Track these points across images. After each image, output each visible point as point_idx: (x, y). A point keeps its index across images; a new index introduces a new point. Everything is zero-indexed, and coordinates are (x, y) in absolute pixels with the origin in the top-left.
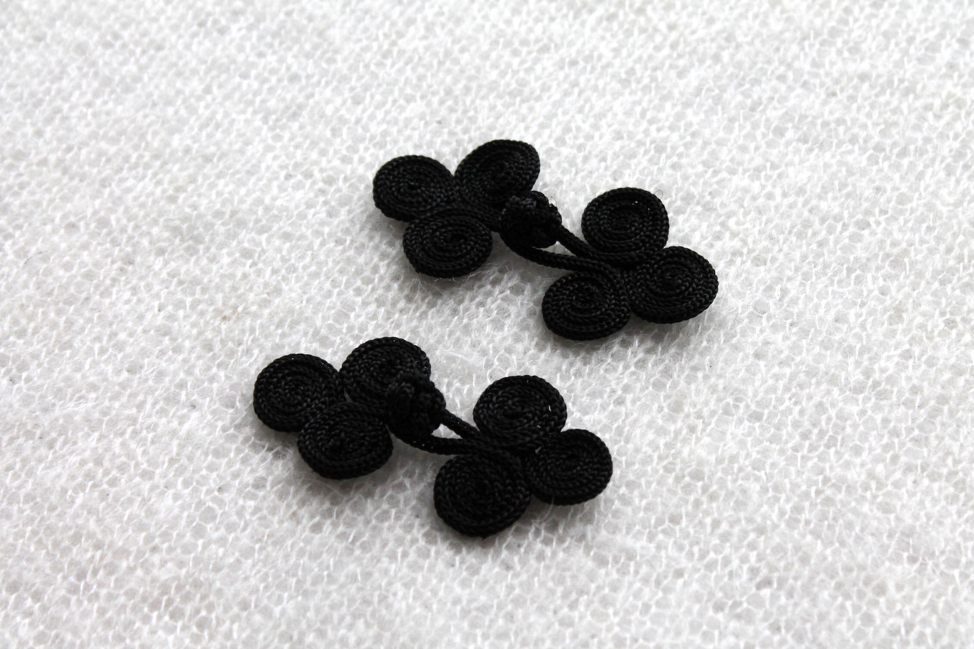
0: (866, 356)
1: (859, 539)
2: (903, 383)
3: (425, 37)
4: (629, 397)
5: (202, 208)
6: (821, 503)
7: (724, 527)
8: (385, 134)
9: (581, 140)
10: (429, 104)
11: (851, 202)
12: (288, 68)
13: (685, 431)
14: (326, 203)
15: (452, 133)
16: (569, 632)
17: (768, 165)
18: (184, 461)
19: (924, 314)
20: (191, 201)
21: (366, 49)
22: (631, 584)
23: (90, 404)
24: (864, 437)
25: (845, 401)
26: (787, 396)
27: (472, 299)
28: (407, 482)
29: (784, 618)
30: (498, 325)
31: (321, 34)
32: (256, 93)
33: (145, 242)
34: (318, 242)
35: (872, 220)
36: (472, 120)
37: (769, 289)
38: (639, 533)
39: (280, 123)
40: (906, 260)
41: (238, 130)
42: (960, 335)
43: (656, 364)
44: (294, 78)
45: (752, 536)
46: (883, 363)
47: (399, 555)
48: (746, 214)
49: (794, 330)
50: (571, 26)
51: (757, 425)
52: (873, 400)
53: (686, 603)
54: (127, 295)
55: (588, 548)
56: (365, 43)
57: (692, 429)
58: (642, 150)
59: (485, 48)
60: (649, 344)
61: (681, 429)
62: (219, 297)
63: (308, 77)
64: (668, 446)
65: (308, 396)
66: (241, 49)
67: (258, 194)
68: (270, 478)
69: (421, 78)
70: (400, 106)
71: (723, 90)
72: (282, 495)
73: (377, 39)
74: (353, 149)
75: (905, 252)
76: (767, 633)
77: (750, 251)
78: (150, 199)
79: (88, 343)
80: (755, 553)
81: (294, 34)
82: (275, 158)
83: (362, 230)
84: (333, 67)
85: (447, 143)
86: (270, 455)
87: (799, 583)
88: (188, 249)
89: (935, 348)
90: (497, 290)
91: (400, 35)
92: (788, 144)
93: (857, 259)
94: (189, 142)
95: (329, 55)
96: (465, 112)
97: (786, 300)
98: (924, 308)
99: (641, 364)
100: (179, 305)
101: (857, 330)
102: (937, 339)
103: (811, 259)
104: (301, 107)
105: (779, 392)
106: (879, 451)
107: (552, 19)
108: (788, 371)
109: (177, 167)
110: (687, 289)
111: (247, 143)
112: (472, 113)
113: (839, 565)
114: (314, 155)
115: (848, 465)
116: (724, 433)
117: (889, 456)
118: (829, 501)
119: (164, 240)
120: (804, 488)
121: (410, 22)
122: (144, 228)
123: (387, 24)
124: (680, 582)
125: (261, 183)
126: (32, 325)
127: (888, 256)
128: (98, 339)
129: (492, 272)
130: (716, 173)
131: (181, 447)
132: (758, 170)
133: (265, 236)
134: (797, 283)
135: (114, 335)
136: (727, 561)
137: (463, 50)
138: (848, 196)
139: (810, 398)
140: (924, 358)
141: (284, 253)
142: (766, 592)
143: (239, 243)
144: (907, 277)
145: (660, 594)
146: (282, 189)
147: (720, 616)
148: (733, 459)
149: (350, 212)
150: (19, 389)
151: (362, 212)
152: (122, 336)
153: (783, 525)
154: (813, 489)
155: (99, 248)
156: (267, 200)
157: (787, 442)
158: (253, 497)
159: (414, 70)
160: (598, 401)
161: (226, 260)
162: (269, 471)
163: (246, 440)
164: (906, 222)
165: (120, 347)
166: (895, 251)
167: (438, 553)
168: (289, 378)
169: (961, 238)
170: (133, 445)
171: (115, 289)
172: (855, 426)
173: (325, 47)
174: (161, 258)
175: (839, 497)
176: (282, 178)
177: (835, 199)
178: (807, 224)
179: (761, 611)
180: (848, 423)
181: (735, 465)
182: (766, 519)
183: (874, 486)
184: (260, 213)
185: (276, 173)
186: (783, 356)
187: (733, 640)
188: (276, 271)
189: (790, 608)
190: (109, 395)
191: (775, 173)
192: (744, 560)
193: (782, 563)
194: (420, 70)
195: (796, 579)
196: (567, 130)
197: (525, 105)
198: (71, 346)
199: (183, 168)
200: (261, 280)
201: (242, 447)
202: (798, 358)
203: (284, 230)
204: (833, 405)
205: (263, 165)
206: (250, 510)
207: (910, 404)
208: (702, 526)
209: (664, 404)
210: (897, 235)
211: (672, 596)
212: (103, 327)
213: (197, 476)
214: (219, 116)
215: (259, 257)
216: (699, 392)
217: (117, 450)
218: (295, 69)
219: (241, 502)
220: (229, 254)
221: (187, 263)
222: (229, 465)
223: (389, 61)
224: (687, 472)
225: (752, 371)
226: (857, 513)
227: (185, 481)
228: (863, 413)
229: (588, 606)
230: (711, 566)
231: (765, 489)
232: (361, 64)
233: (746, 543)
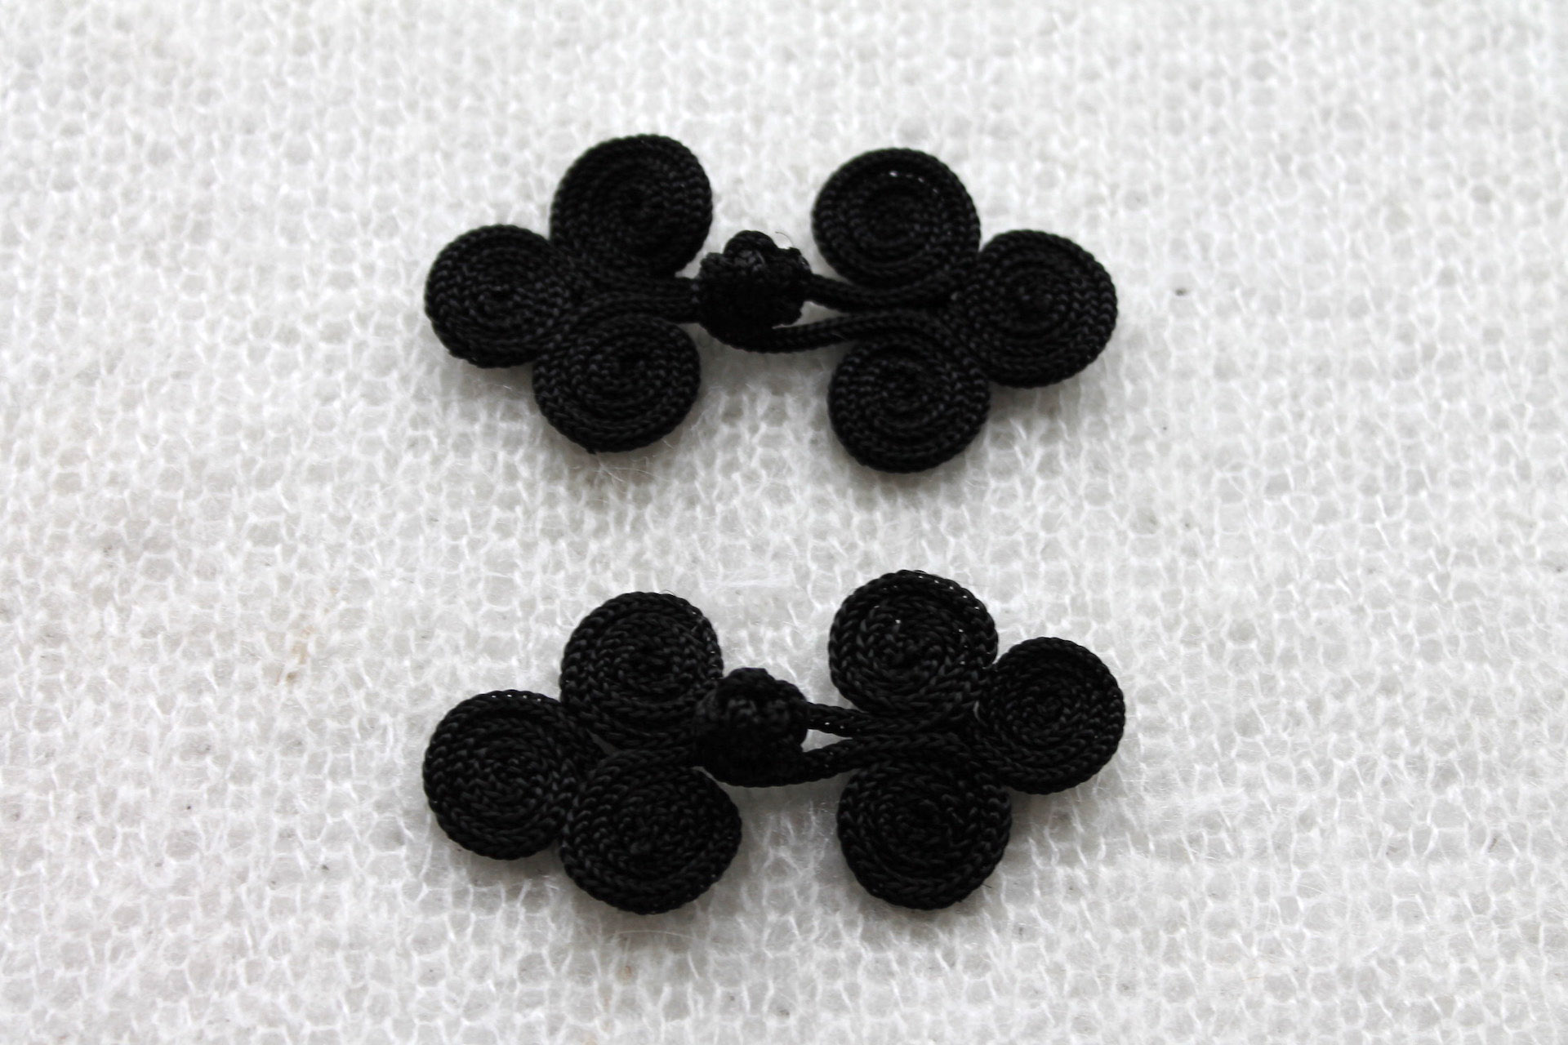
0: (1389, 307)
1: (1544, 637)
2: (1466, 331)
4: (1062, 535)
5: (135, 479)
6: (1458, 598)
7: (1331, 706)
8: (383, 203)
9: (731, 90)
10: (430, 116)
11: (1222, 36)
12: (139, 140)
13: (1182, 562)
14: (352, 379)
15: (503, 160)
16: (1190, 1004)
17: (1057, 17)
18: (375, 987)
19: (1437, 196)
20: (104, 477)
21: (260, 49)
22: (1242, 874)
23: (141, 954)
24: (1459, 454)
25: (1401, 400)
26: (1305, 426)
27: (709, 464)
28: (785, 854)
29: (1503, 825)
30: (779, 495)
31: (159, 51)
32: (106, 211)
33: (64, 588)
34: (379, 459)
35: (1270, 56)
36: (523, 118)
37: (1178, 246)
38: (1207, 778)
39: (182, 255)
40: (1359, 108)
41: (113, 298)
42: (1507, 210)
43: (1072, 455)
44: (159, 156)
45: (1382, 703)
46: (1421, 309)
47: (845, 997)
48: (1069, 120)
49: (1255, 304)
51: (1285, 499)
52: (1438, 379)
53: (1346, 870)
54: (88, 706)
55: (1140, 842)
56: (249, 37)
57: (1191, 552)
58: (838, 68)
60: (1042, 425)
61: (1174, 560)
62: (260, 638)
63: (185, 143)
64: (1172, 598)
65: (535, 772)
66: (29, 135)
67: (220, 409)
68: (545, 951)
69: (389, 71)
70: (382, 141)
72: (584, 973)
73: (267, 21)
74: (343, 255)
75: (1352, 95)
76: (1493, 863)
77: (1114, 188)
78: (26, 499)
79: (70, 834)
80: (1401, 731)
81: (111, 66)
82: (212, 327)
83: (446, 406)
84: (218, 108)
85: (501, 181)
86: (521, 910)
87: (1495, 753)
88: (149, 570)
89: (1483, 248)
90: (743, 427)
93: (1284, 137)
94: (34, 357)
95: (197, 86)
96: (501, 107)
97: (1213, 254)
98: (1430, 183)
99: (1048, 467)
100: (196, 687)
101: (1350, 264)
102: (1478, 232)
103: (1211, 164)
104: (204, 208)
105: (1291, 427)
106: (1494, 468)
108: (1284, 382)
109: (38, 414)
110: (1069, 308)
111: (144, 316)
112: (513, 107)
113: (1538, 694)
114: (281, 297)
115: (1460, 512)
116: (1243, 538)
117: (1512, 469)
118: (1466, 590)
119: (98, 571)
120: (1416, 582)
122: (47, 561)
124: (1314, 834)
125: (215, 389)
127: (1326, 114)
128: (82, 817)
129: (716, 401)
130: (980, 64)
131: (354, 962)
132: (1048, 30)
133: (278, 486)
134: (1215, 218)
135: (108, 797)
136: (1368, 766)
138: (1214, 25)
139: (1342, 419)
140: (1475, 273)
141: (331, 508)
142: (1453, 792)
143: (240, 519)
144: (1376, 138)
145: (1297, 872)
146: (260, 384)
147: (1408, 868)
148: (1285, 578)
149: (405, 380)
151: (430, 371)
152: (127, 793)
153: (1420, 664)
154: (1431, 577)
156: (246, 418)
157: (1348, 515)
158: (538, 1000)
159: (365, 57)
160: (1017, 566)
161: (234, 564)
162: (536, 939)
163: (460, 896)
164: (1325, 38)
165: (131, 815)
166: (1334, 99)
167: (902, 961)
168: (483, 751)
169: (1421, 37)
170: (265, 997)
171: (58, 705)
172: (1435, 437)
173: (182, 71)
174: (110, 609)
175: (1478, 575)
176: (247, 362)
177: (1194, 40)
178: (1174, 102)
179: (1465, 829)
180: (1423, 436)
181: (1291, 587)
182: (1386, 663)
183: (1517, 532)
184: (244, 446)
185: (230, 357)
186: (1262, 360)
187: (1449, 900)
188: (336, 550)
189: (1505, 805)
190: (165, 917)
191: (1075, 29)
192: (1392, 750)
193: (1452, 731)
194: (378, 54)
195: (1487, 749)
196: (697, 77)
197: (597, 56)
198: (39, 852)
199: (51, 414)
200: (319, 578)
201: (461, 912)
202: (1287, 354)
203: (306, 464)
204: (1384, 415)
205: (198, 349)
206: (544, 1029)
207: (1496, 363)
208: (1296, 720)
209: (1124, 526)
210: (1322, 69)
211: (1315, 867)
212: (78, 788)
213: (412, 1006)
214: (62, 284)
215: (291, 533)
216: (1166, 481)
217: (240, 1018)
218: (150, 136)
219: (519, 1019)
220: (233, 549)
221: (164, 597)
222: (457, 957)
223: (313, 59)
224: (1224, 633)
225: (1227, 405)
226: (1517, 590)
227: (397, 1024)
228: (1436, 409)
229: (1196, 948)
230: (1348, 786)
231: (1359, 610)
232: (266, 82)
233: (1378, 721)
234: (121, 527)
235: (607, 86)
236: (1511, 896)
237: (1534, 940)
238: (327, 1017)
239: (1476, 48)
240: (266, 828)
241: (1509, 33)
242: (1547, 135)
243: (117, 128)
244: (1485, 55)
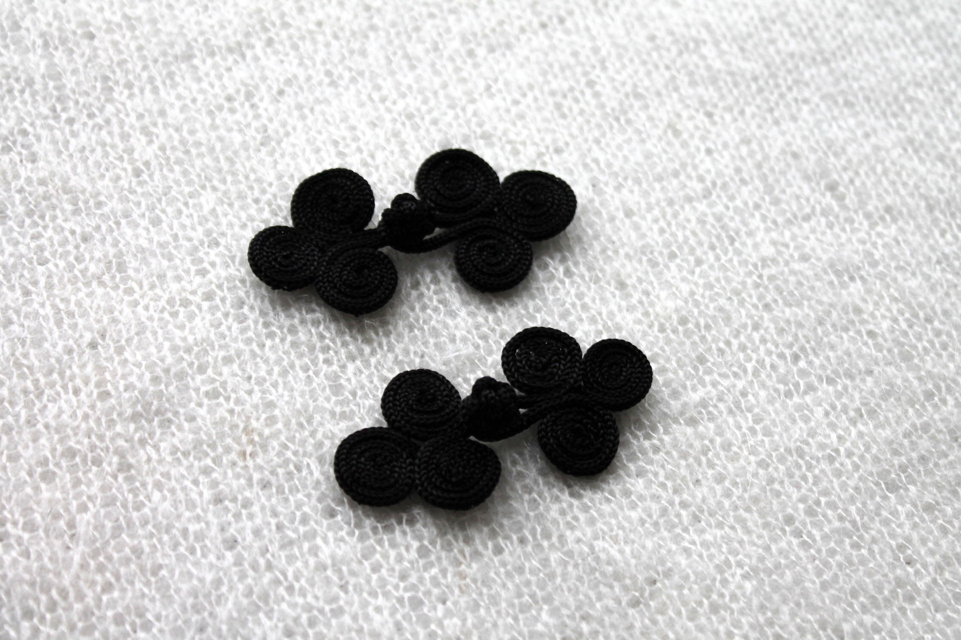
0: (689, 169)
1: (812, 288)
2: (726, 171)
3: (150, 142)
4: (587, 300)
5: (139, 385)
6: (770, 283)
7: (735, 342)
8: (208, 233)
9: (353, 145)
10: (214, 189)
11: (568, 73)
12: (73, 232)
13: (644, 299)
14: (226, 315)
15: (257, 201)
16: (727, 483)
17: (490, 82)
18: (352, 581)
19: (690, 119)
20: (121, 388)
21: (118, 178)
22: (726, 422)
23: (231, 598)
24: (745, 224)
25: (710, 207)
26: (674, 228)
27: (413, 309)
28: (519, 468)
29: (829, 371)
30: (453, 314)
31: (66, 191)
32: (71, 268)
33: (122, 443)
34: (254, 346)
35: (592, 77)
36: (259, 180)
37: (586, 166)
38: (694, 386)
39: (117, 280)
40: (640, 90)
41: (91, 307)
42: (722, 118)
43: (576, 264)
44: (85, 239)
45: (756, 335)
46: (703, 167)
47: (573, 522)
48: (514, 124)
49: (630, 182)
50: (248, 66)
51: (678, 261)
52: (723, 194)
53: (770, 408)
54: (157, 494)
55: (676, 421)
56: (109, 174)
57: (647, 293)
58: (399, 126)
59: (208, 121)
60: (558, 256)
61: (640, 298)
62: (229, 441)
63: (97, 229)
64: (646, 314)
65: (391, 461)
66: (16, 243)
67: (166, 343)
68: (426, 543)
69: (185, 174)
70: (195, 206)
71: (403, 47)
72: (448, 547)
73: (115, 166)
74: (198, 261)
75: (635, 86)
76: (831, 388)
77: (547, 148)
78: (86, 408)
79: (172, 554)
80: (769, 344)
81: (44, 203)
82: (146, 308)
83: (277, 314)
84: (106, 210)
85: (261, 210)
86: (407, 528)
87: (812, 343)
88: (161, 425)
89: (718, 135)
90: (423, 289)
91: (130, 151)
92: (485, 59)
93: (613, 110)
94: (61, 343)
95: (92, 202)
96: (247, 177)
97: (603, 165)
98: (685, 114)
99: (568, 273)
101: (664, 156)
102: (713, 130)
103: (586, 128)
104: (119, 256)
105: (668, 230)
106: (762, 225)
107: (229, 69)
108: (656, 212)
109: (75, 369)
110: (554, 199)
111: (110, 311)
112: (252, 177)
113: (820, 313)
114: (174, 287)
115: (756, 246)
116: (667, 281)
117: (770, 224)
118: (772, 278)
119: (136, 432)
120: (749, 281)
121: (125, 137)
122: (108, 434)
123: (108, 148)
124: (750, 397)
125: (160, 335)
126: (108, 575)
127: (627, 96)
128: (175, 545)
129: (406, 282)
130: (464, 109)
131: (337, 572)
132: (488, 88)
133: (210, 371)
134: (597, 150)
135: (185, 532)
136: (761, 362)
137: (192, 132)
138: (562, 69)
139: (688, 221)
140: (720, 147)
141: (240, 373)
142: (802, 364)
143: (197, 390)
144: (653, 101)
145: (749, 415)
146: (182, 327)
147: (796, 399)
148: (692, 293)
149: (252, 308)
150: (161, 631)
151: (262, 301)
152: (193, 528)
153: (765, 314)
154: (754, 277)
155: (91, 475)
156: (182, 344)
157: (708, 260)
158: (432, 565)
159: (171, 170)
160: (572, 318)
161: (203, 411)
162: (420, 538)
163: (375, 530)
164: (613, 64)
165: (200, 537)
166: (628, 88)
167: (592, 500)
168: (363, 460)
169: (655, 55)
170: (301, 600)
171: (141, 498)
172: (732, 219)
173: (81, 197)
174: (148, 448)
175: (773, 270)
176: (171, 319)
177: (556, 76)
178: (558, 106)
179: (813, 378)
180: (726, 220)
181: (696, 297)
182: (751, 317)
183: (783, 249)
184: (186, 356)
185: (161, 319)
186: (643, 205)
187: (820, 409)
188: (250, 393)
189: (825, 363)
190: (236, 578)
191: (500, 84)
192: (769, 353)
193: (790, 339)
194: (177, 168)
195: (808, 342)
196: (336, 143)
197: (283, 145)
198: (160, 567)
199: (83, 366)
200: (248, 407)
201: (379, 537)
202: (653, 200)
203: (219, 358)
204: (705, 215)
205: (143, 319)
206: (440, 576)
207: (743, 182)
208: (721, 352)
209: (612, 289)
210: (617, 77)
211: (756, 410)
212: (167, 531)
213: (373, 583)
214: (62, 306)
215: (226, 390)
216: (623, 266)
217: (292, 613)
218: (78, 230)
219: (426, 576)
220: (200, 405)
221: (173, 435)
222: (386, 556)
223: (145, 177)
224: (675, 323)
225: (637, 227)
226: (793, 272)
227: (370, 594)
228: (727, 208)
229: (719, 458)
230: (756, 373)
231: (730, 299)
232: (126, 192)
233: (757, 342)
234: (139, 408)
235: (294, 156)
236: (844, 400)
237: (861, 416)
238: (335, 599)
239: (680, 53)
240: (269, 524)
241: (692, 45)
242: (726, 83)
243: (60, 230)
244: (685, 56)
